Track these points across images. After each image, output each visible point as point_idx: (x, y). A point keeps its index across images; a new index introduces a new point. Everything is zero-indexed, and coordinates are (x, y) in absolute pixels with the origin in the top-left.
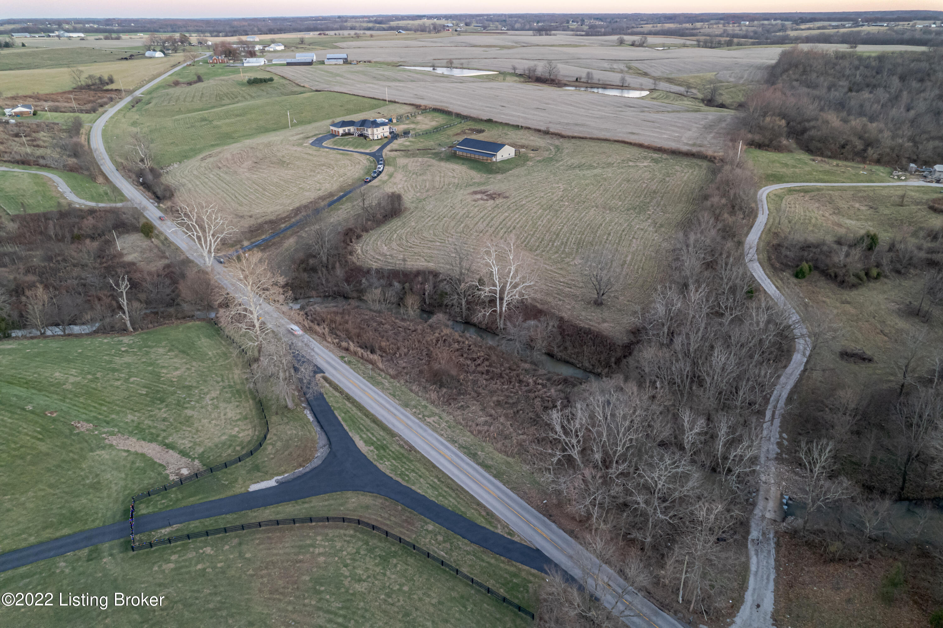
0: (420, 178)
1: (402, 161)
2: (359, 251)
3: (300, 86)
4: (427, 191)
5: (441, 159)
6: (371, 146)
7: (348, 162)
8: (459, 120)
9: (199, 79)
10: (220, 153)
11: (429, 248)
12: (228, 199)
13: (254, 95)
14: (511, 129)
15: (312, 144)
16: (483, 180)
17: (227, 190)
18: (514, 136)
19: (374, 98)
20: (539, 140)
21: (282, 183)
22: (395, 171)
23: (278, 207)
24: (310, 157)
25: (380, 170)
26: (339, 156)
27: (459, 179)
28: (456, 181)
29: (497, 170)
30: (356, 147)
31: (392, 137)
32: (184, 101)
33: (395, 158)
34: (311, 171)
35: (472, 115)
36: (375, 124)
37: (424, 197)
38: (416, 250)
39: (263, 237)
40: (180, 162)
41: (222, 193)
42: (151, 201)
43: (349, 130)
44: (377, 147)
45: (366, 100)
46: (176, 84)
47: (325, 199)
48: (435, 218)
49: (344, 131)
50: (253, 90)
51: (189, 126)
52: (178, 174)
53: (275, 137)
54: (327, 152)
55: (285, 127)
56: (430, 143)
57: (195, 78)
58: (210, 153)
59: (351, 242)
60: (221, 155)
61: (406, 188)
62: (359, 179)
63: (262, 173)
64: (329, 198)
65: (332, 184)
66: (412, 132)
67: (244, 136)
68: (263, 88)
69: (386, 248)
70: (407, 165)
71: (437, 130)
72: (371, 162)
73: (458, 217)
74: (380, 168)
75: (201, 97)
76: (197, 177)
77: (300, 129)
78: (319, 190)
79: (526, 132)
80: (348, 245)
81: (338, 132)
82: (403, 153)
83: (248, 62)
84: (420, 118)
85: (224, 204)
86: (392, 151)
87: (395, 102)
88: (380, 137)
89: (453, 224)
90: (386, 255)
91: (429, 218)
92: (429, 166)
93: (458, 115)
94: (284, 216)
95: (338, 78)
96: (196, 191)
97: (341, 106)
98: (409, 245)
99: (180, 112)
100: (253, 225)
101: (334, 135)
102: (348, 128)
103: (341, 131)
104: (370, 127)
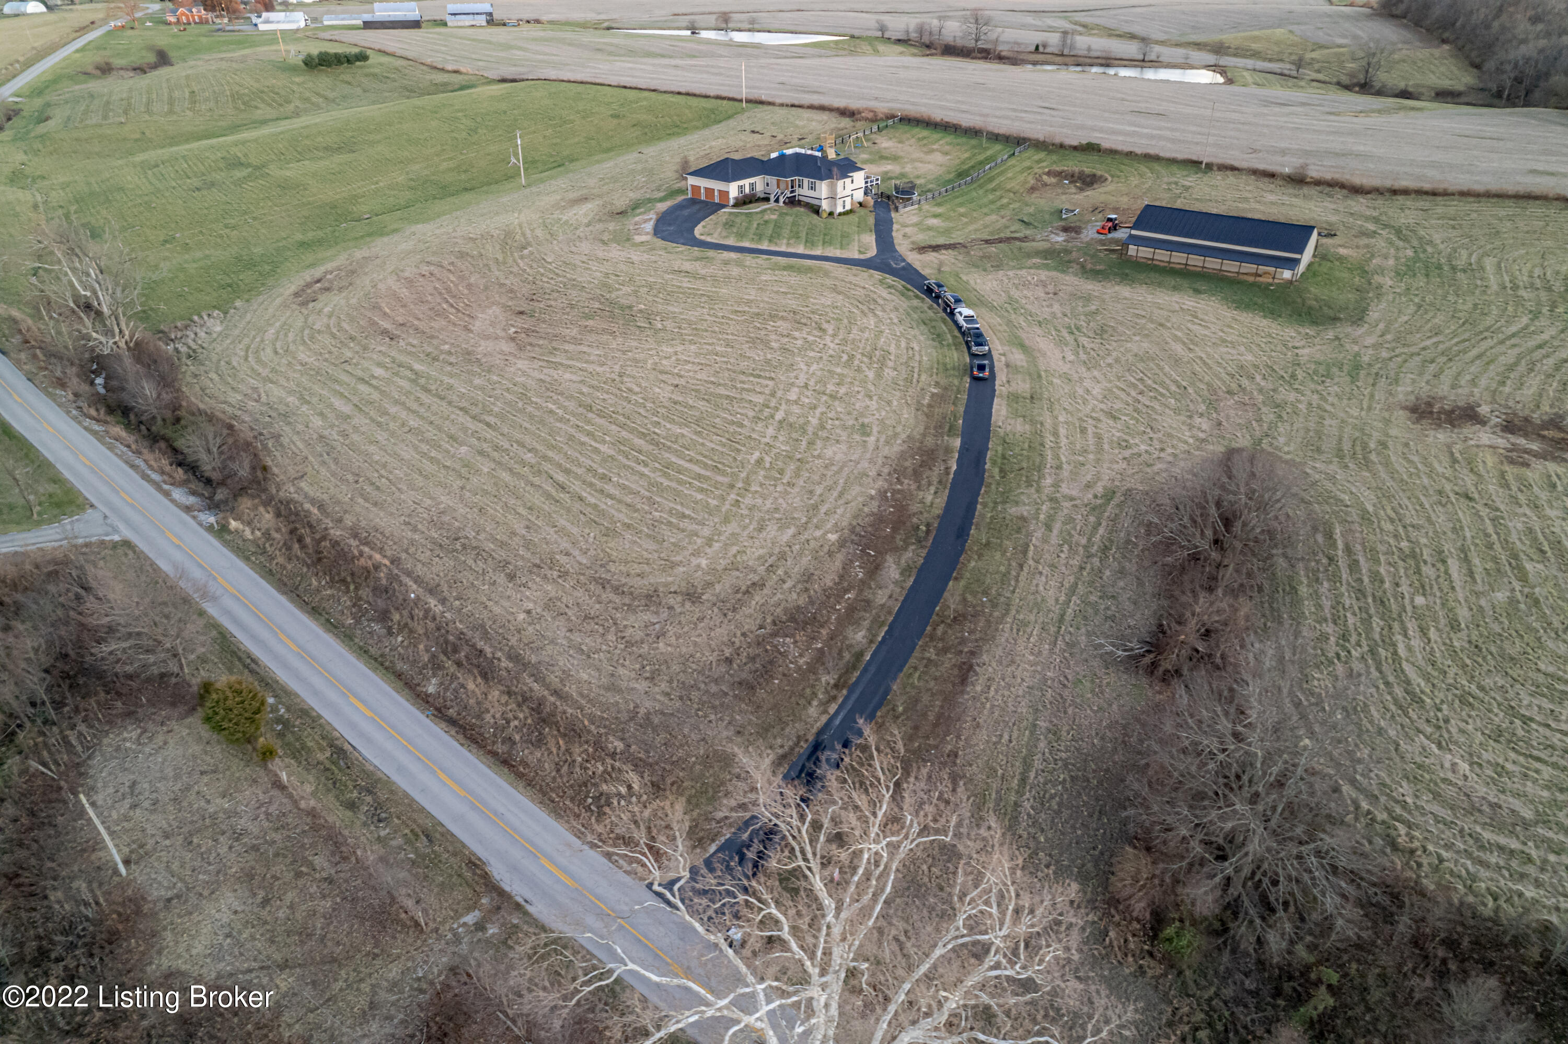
1: (985, 285)
3: (446, 71)
5: (1091, 275)
6: (848, 237)
8: (999, 147)
9: (163, 58)
15: (659, 235)
19: (689, 94)
30: (814, 243)
31: (881, 207)
32: (148, 111)
35: (1028, 134)
40: (225, 312)
42: (178, 494)
43: (752, 186)
44: (872, 239)
46: (104, 69)
47: (917, 473)
49: (741, 188)
50: (324, 82)
51: (196, 182)
52: (237, 363)
54: (737, 263)
56: (992, 219)
57: (151, 56)
58: (318, 272)
64: (925, 466)
65: (885, 401)
70: (1012, 298)
72: (904, 295)
75: (192, 102)
77: (560, 184)
78: (864, 431)
81: (727, 194)
82: (957, 255)
83: (268, 22)
84: (886, 144)
86: (917, 247)
88: (848, 207)
92: (1086, 298)
94: (829, 582)
96: (352, 447)
99: (147, 142)
101: (716, 204)
102: (752, 180)
103: (733, 190)
104: (821, 179)
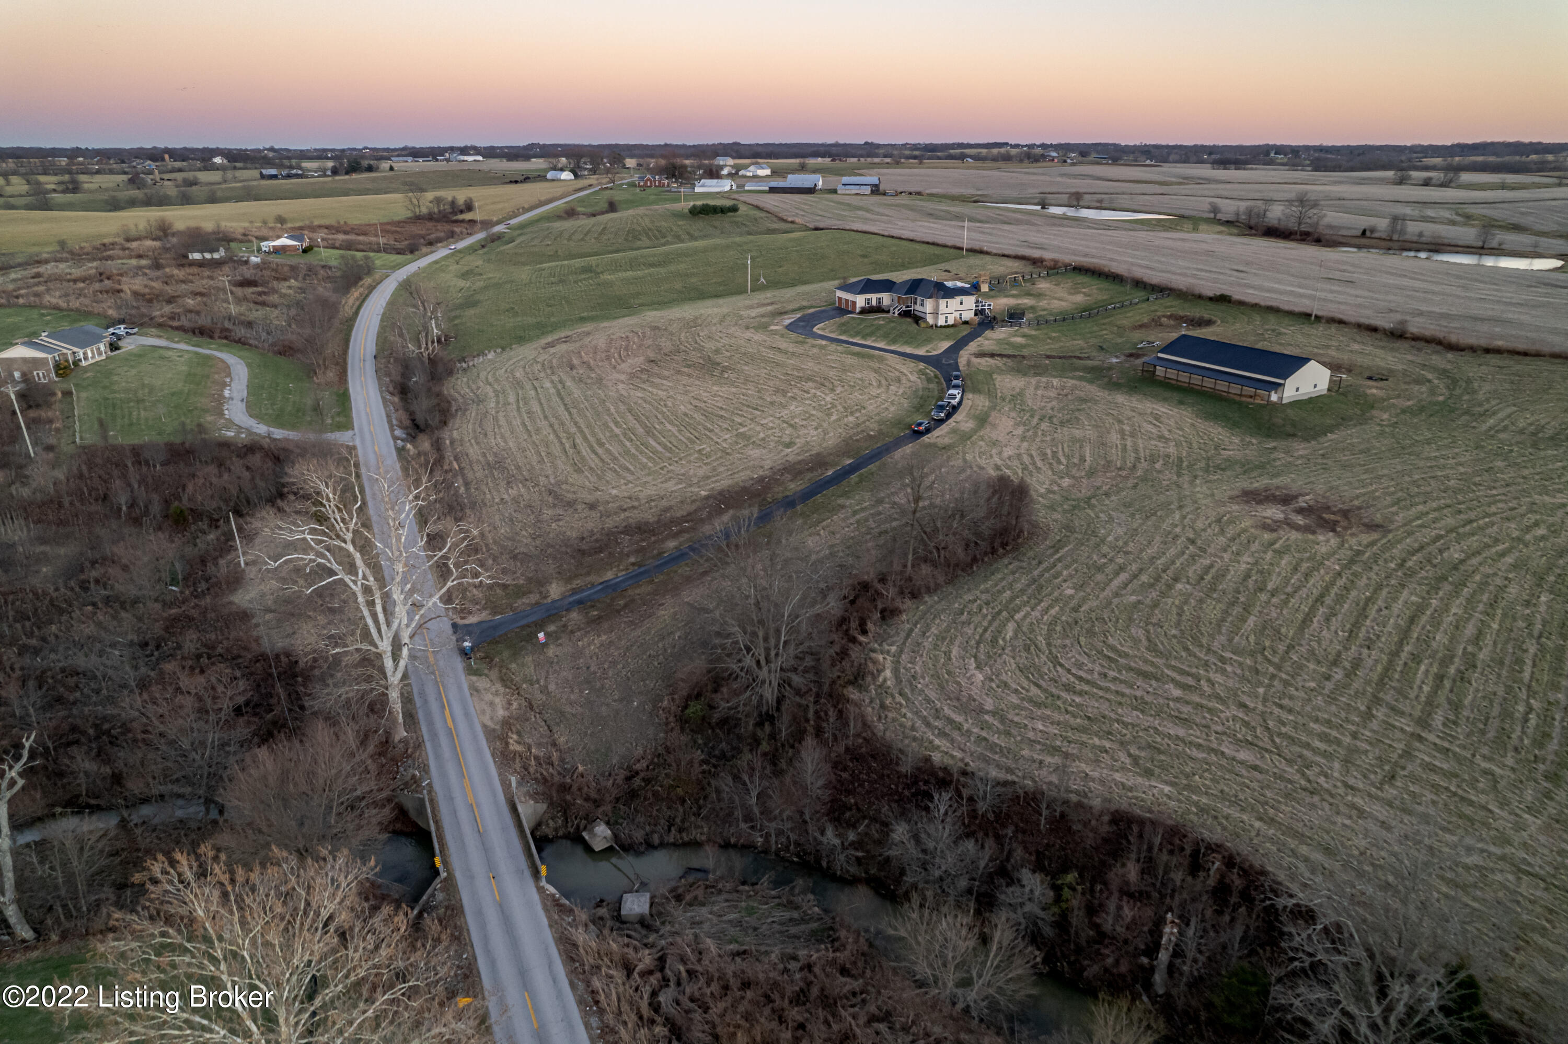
0: (1064, 433)
1: (1008, 383)
2: (888, 673)
3: (785, 221)
4: (1091, 473)
5: (1113, 386)
6: (928, 341)
7: (872, 375)
8: (1142, 294)
9: (612, 207)
10: (588, 334)
11: (1140, 705)
12: (556, 450)
13: (696, 234)
14: (1286, 321)
15: (789, 327)
16: (1251, 453)
17: (562, 424)
18: (1300, 338)
19: (933, 244)
20: (1379, 352)
21: (698, 417)
22: (993, 408)
23: (671, 486)
24: (779, 357)
25: (955, 402)
26: (850, 360)
27: (1178, 444)
28: (1172, 450)
29: (1289, 429)
30: (894, 341)
31: (980, 324)
32: (569, 239)
33: (989, 374)
34: (777, 391)
35: (1174, 285)
36: (942, 291)
37: (1085, 492)
38: (1094, 707)
39: (609, 575)
40: (503, 349)
41: (547, 430)
42: (398, 432)
43: (879, 300)
44: (945, 345)
45: (917, 246)
46: (570, 213)
47: (800, 472)
48: (1144, 578)
49: (868, 301)
50: (700, 224)
51: (555, 281)
52: (483, 375)
53: (710, 309)
54: (822, 347)
55: (741, 291)
56: (1075, 343)
57: (605, 206)
59: (864, 632)
60: (587, 340)
61: (1026, 459)
62: (897, 423)
63: (656, 386)
64: (811, 470)
65: (825, 433)
66: (1029, 316)
67: (652, 304)
68: (717, 223)
69: (980, 677)
70: (1021, 393)
71: (1087, 313)
72: (929, 380)
73: (1227, 584)
74: (953, 397)
75: (600, 234)
76: (518, 384)
77: (769, 294)
78: (789, 445)
79: (1333, 329)
80: (853, 640)
81: (854, 303)
82: (1010, 362)
83: (703, 186)
84: (1043, 285)
85: (541, 461)
86: (981, 355)
87: (981, 252)
88: (950, 322)
89: (1212, 610)
90: (981, 710)
91: (1124, 576)
92: (1085, 401)
93: (1139, 284)
94: (679, 514)
95: (860, 213)
96: (496, 419)
97: (864, 256)
98: (1065, 678)
99: (555, 257)
100: (592, 533)
101: (842, 310)
102: (880, 295)
103: (860, 301)
104: (931, 297)
